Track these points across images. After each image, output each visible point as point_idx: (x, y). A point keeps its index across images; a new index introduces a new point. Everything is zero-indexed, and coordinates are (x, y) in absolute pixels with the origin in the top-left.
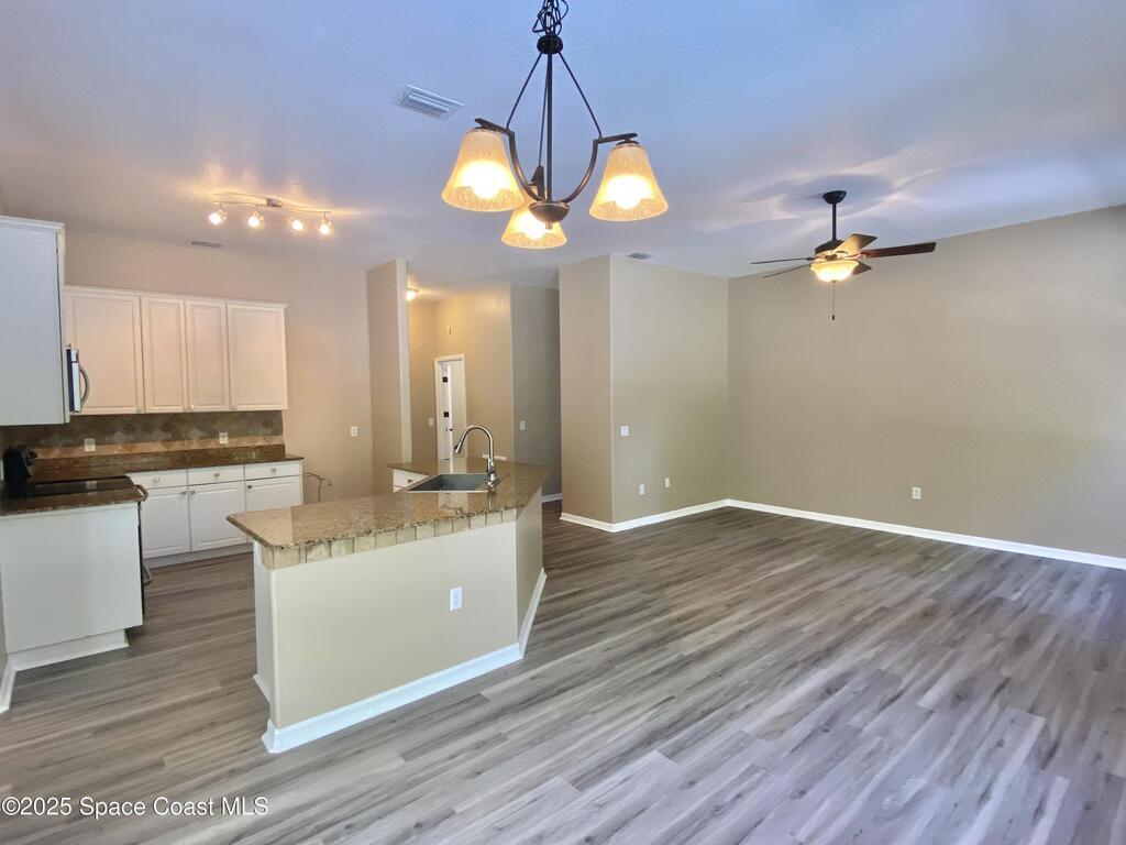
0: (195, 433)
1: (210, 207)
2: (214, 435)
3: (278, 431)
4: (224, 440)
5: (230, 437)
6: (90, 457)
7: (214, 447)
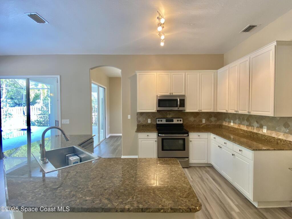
0: (256, 124)
2: (261, 127)
4: (265, 131)
5: (268, 129)
7: (260, 132)
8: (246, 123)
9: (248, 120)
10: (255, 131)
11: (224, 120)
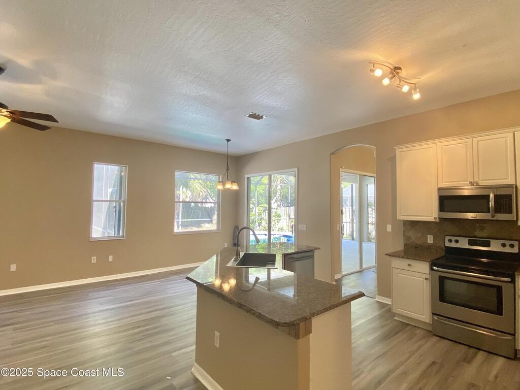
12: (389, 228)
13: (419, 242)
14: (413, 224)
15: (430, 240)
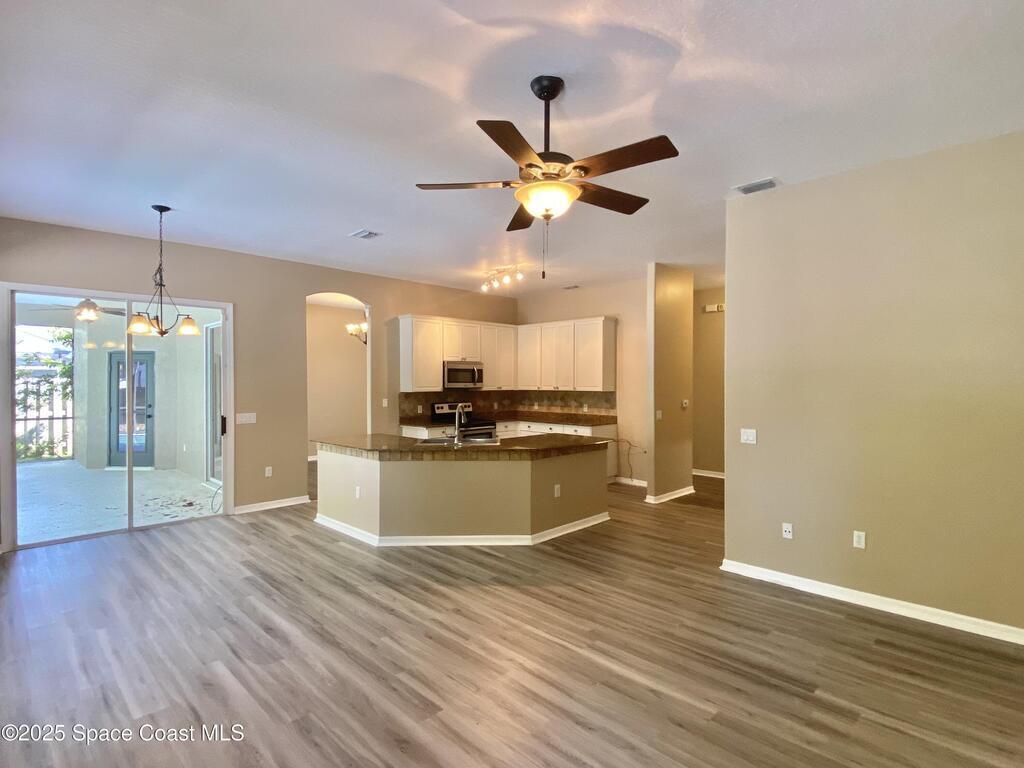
0: (573, 404)
1: (481, 281)
2: (581, 406)
3: (613, 406)
4: (585, 410)
5: (589, 407)
6: (535, 412)
7: (581, 413)
8: (559, 402)
9: (562, 399)
10: (573, 412)
11: (521, 404)
12: (385, 403)
13: (412, 414)
14: (407, 396)
15: (420, 410)
